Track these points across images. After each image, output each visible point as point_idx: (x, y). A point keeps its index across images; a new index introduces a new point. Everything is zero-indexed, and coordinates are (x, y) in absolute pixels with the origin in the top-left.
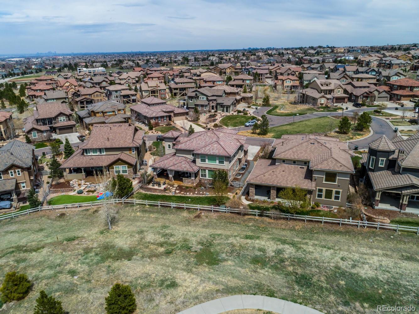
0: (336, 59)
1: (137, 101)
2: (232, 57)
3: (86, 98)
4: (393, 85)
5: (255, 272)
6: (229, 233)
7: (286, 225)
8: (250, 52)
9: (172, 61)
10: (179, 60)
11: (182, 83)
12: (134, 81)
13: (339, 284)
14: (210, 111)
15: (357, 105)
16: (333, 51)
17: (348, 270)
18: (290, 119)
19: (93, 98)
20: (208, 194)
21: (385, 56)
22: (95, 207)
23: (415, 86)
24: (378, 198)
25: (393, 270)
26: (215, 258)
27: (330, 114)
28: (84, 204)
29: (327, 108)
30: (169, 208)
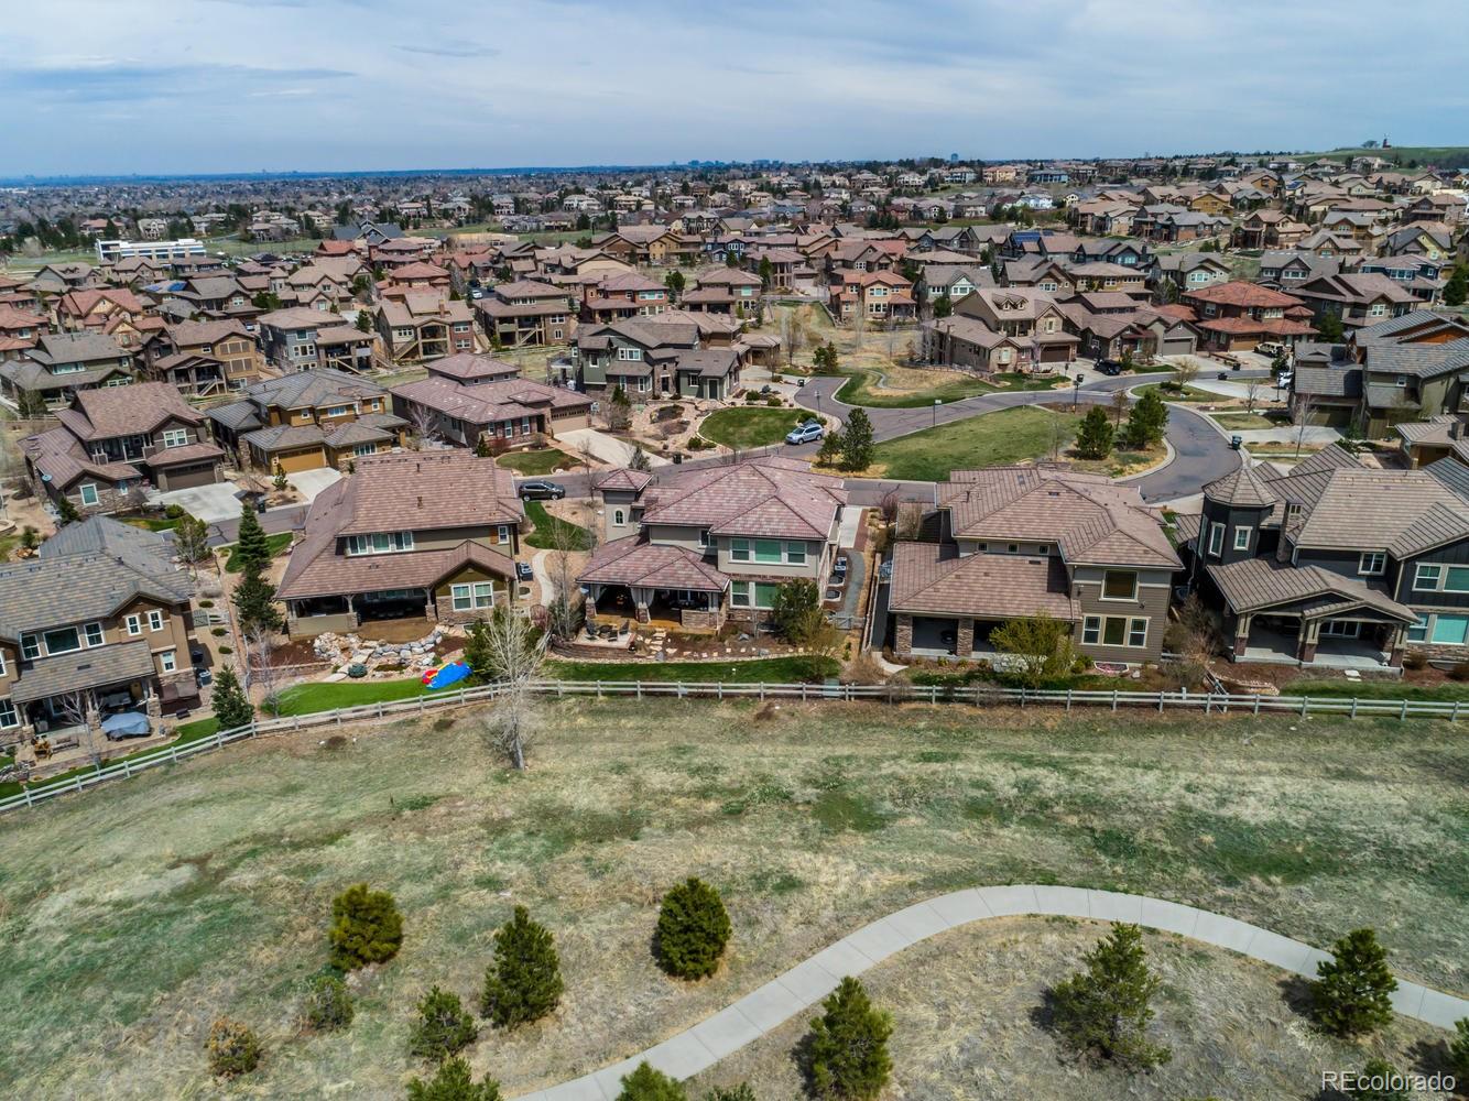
0: (998, 207)
1: (374, 365)
2: (646, 198)
3: (194, 358)
4: (1205, 302)
5: (988, 835)
6: (873, 751)
7: (1020, 720)
8: (702, 177)
9: (434, 212)
10: (459, 208)
11: (524, 300)
12: (344, 293)
13: (1201, 842)
14: (656, 397)
15: (1106, 367)
16: (980, 179)
17: (1211, 812)
18: (921, 418)
19: (219, 356)
20: (769, 654)
21: (1151, 201)
22: (434, 711)
23: (1268, 305)
24: (1243, 632)
25: (1315, 803)
26: (869, 815)
27: (1035, 398)
28: (394, 706)
29: (1019, 377)
30: (670, 699)
